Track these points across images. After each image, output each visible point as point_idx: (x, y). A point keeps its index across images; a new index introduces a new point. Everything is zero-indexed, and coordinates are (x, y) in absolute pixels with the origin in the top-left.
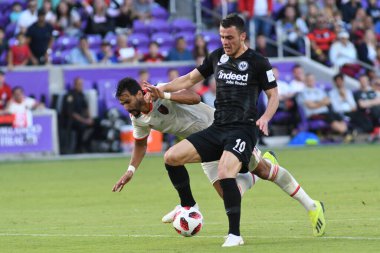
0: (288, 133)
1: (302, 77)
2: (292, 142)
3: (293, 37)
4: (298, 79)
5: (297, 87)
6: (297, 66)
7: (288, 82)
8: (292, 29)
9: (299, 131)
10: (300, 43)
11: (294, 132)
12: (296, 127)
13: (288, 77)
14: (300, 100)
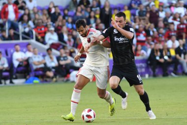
0: (25, 77)
1: (32, 50)
2: (26, 82)
3: (27, 30)
4: (29, 51)
5: (29, 54)
6: (29, 44)
7: (25, 52)
8: (26, 26)
9: (30, 77)
10: (31, 33)
11: (28, 77)
12: (28, 74)
13: (24, 50)
14: (30, 61)
